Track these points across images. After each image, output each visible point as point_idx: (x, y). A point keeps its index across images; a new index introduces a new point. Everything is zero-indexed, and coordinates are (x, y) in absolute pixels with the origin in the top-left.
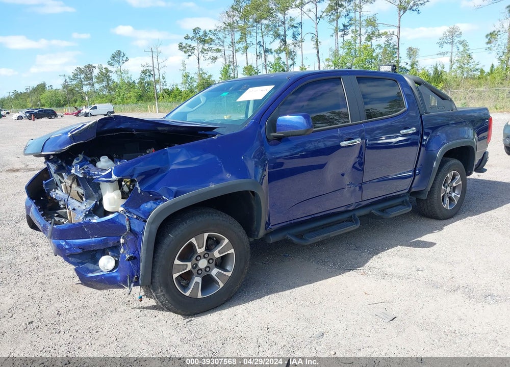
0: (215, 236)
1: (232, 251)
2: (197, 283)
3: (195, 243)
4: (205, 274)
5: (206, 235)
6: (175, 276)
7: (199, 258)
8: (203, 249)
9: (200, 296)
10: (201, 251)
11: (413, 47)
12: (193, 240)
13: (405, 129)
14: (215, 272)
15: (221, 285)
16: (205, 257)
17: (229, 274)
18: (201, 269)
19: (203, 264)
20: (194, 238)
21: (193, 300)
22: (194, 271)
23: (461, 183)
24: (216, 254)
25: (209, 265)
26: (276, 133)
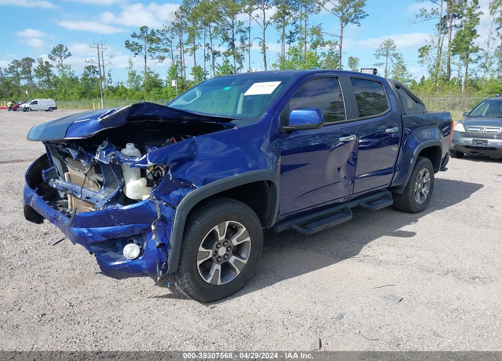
0: (234, 224)
1: (248, 239)
2: (217, 270)
3: (217, 230)
4: (224, 261)
5: (227, 223)
6: (199, 263)
7: (219, 246)
8: (224, 237)
9: (219, 283)
10: (221, 238)
11: (354, 57)
12: (216, 228)
13: (389, 128)
14: (232, 259)
15: (238, 272)
16: (224, 245)
17: (245, 262)
18: (220, 257)
19: (222, 251)
20: (217, 226)
21: (213, 286)
22: (215, 259)
23: (430, 179)
24: (235, 242)
25: (228, 253)
26: (288, 126)
